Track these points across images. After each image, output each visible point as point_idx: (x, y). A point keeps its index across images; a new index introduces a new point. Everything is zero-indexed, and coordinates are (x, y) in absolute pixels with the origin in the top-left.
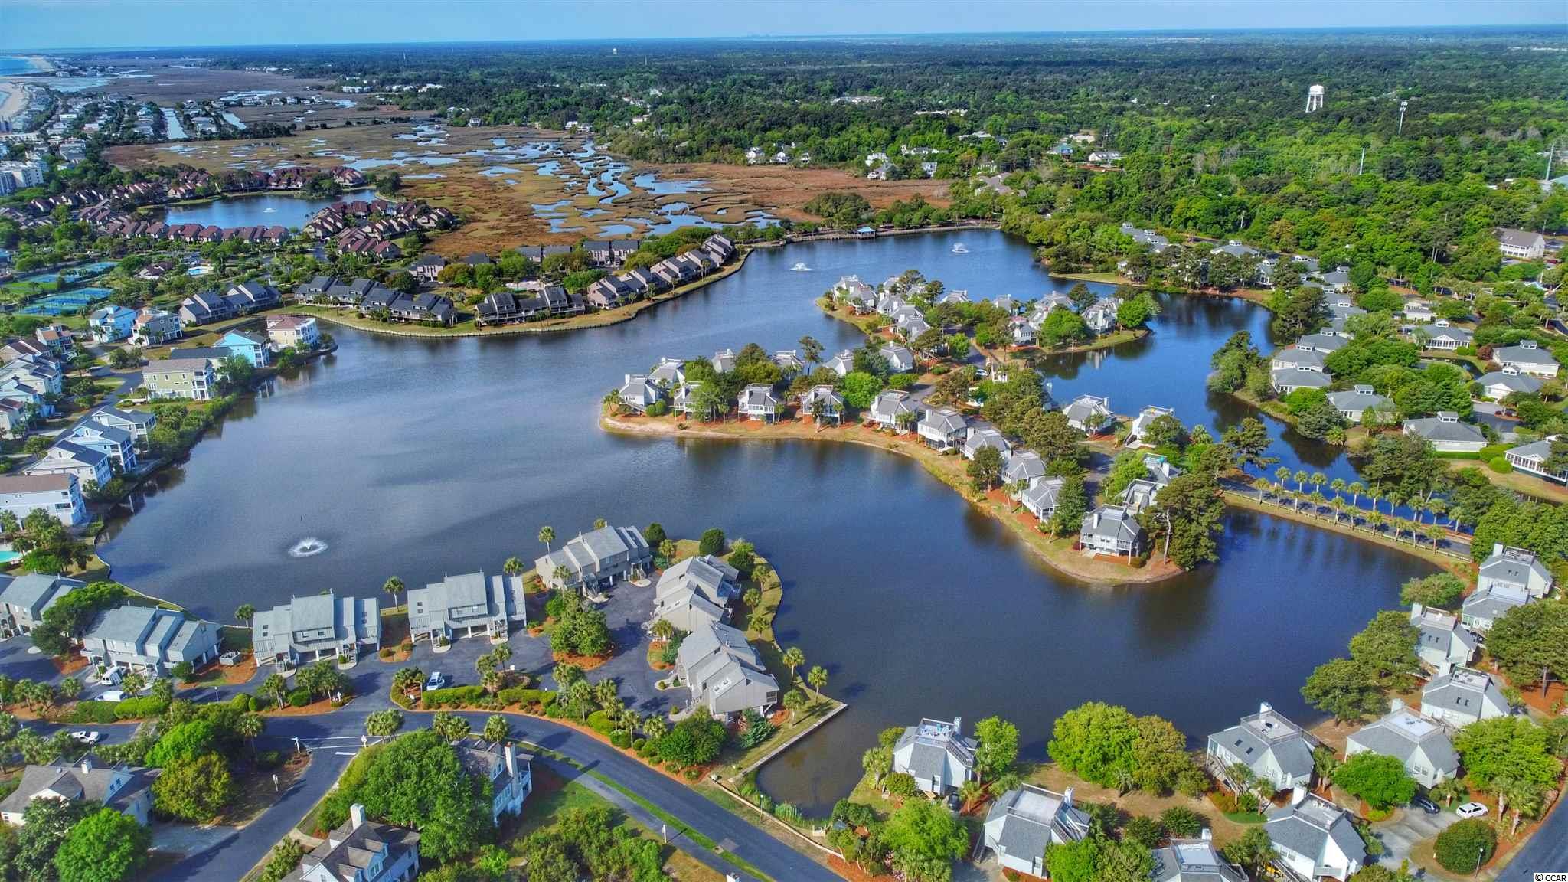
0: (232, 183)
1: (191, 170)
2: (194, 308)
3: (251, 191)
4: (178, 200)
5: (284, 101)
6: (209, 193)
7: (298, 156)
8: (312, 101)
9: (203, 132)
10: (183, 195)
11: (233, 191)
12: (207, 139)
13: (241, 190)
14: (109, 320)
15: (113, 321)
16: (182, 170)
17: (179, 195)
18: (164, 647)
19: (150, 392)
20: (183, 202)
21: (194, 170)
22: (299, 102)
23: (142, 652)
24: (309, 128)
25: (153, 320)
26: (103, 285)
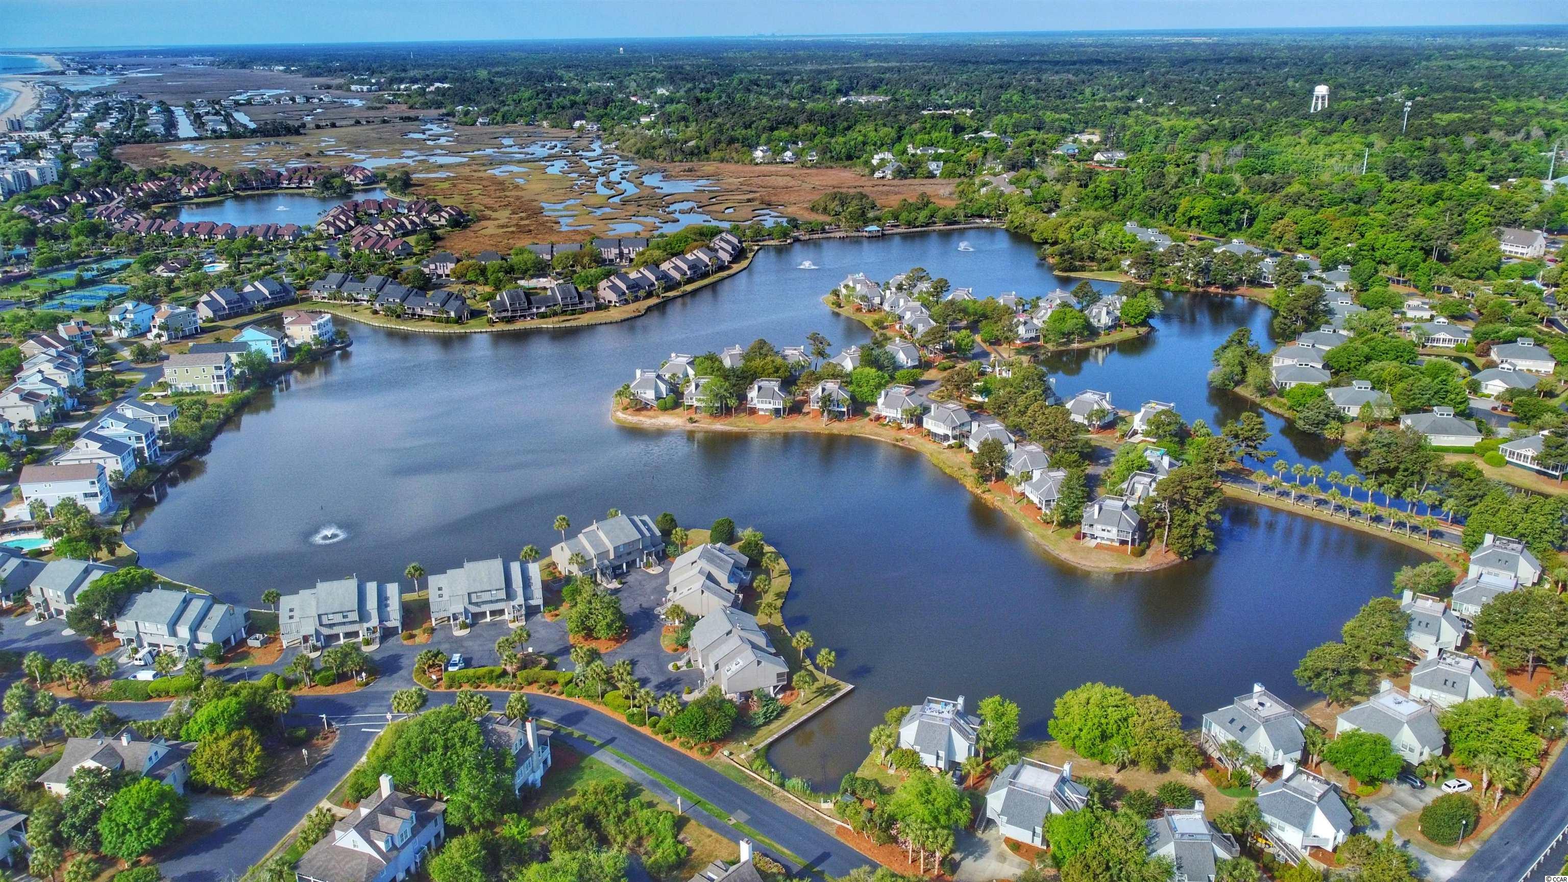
0: (245, 182)
1: (203, 168)
2: (211, 304)
3: (263, 189)
4: (191, 198)
5: (293, 99)
6: (221, 191)
7: (308, 155)
8: (321, 100)
9: (214, 131)
10: (195, 193)
11: (245, 190)
12: (217, 138)
13: (253, 189)
14: (128, 316)
15: (132, 316)
16: (194, 168)
17: (192, 194)
18: (194, 629)
19: (171, 386)
20: (196, 200)
21: (206, 169)
22: (308, 101)
23: (173, 633)
24: (318, 127)
25: (171, 316)
26: (120, 281)
